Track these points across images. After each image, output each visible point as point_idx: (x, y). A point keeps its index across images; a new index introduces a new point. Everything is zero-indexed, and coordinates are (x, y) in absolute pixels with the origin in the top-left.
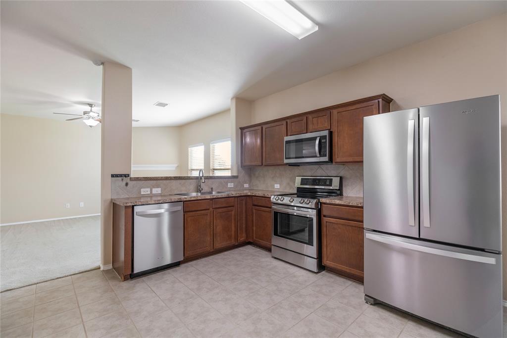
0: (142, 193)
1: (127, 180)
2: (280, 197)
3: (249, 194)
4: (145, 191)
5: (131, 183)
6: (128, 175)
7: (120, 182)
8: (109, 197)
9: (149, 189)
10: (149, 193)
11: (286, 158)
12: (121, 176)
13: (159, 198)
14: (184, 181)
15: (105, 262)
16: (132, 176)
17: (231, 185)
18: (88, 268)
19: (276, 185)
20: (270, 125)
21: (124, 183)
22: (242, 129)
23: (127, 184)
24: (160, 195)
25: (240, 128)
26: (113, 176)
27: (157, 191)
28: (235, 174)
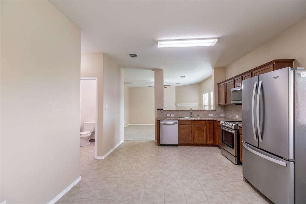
0: (167, 116)
1: (162, 111)
2: (225, 122)
3: (215, 120)
4: (168, 115)
5: (163, 112)
6: (163, 109)
7: (160, 112)
8: (157, 117)
9: (170, 115)
10: (170, 116)
11: (232, 101)
12: (160, 109)
13: (174, 118)
14: (185, 112)
15: (156, 140)
16: (164, 109)
17: (211, 115)
18: (151, 140)
19: (236, 116)
20: (228, 82)
21: (161, 112)
22: (218, 84)
23: (162, 113)
24: (174, 117)
25: (217, 84)
26: (157, 109)
27: (173, 115)
28: (214, 109)
